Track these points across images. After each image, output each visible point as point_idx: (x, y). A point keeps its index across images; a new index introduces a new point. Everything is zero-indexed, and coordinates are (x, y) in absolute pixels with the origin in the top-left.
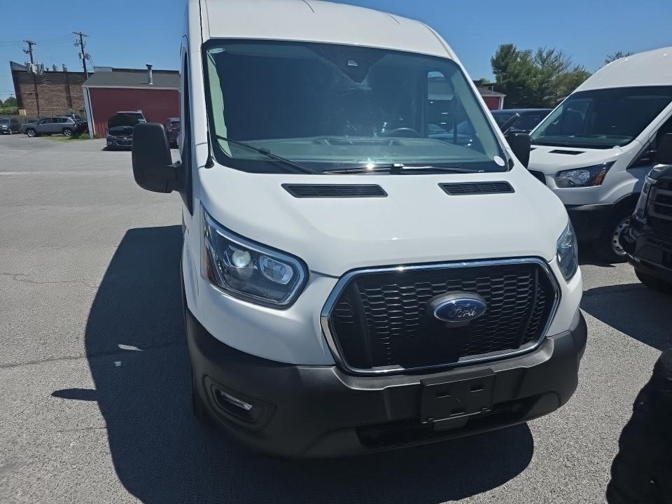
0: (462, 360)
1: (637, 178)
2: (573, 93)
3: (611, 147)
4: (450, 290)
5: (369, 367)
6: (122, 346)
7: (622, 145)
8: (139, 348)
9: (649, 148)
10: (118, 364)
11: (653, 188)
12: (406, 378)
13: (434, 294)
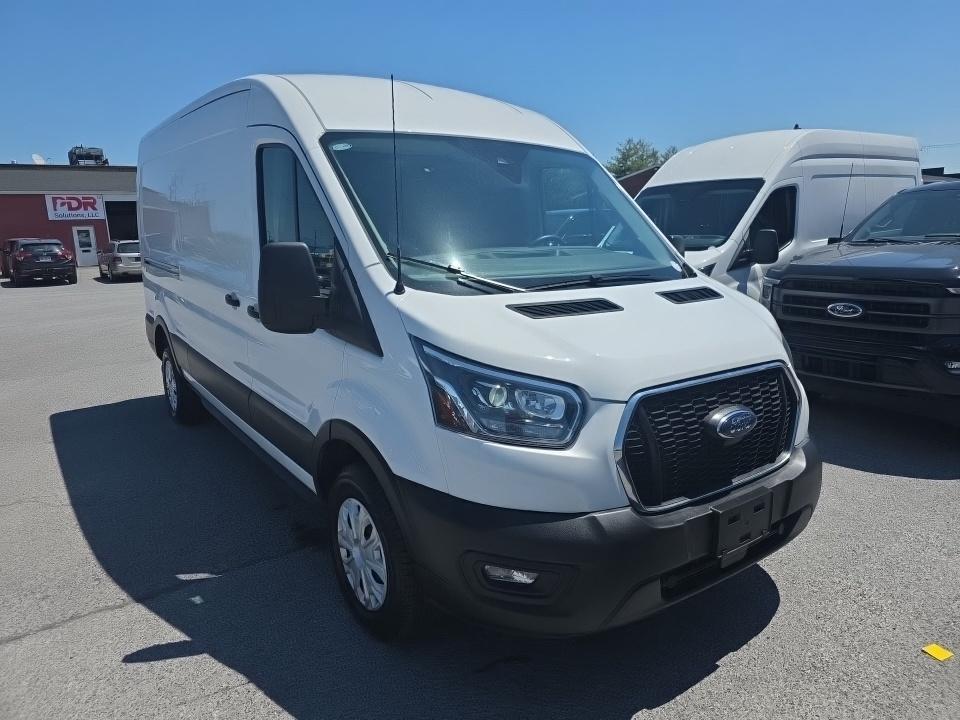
0: (736, 481)
1: (737, 280)
2: (643, 189)
3: (706, 248)
4: (722, 403)
5: (658, 503)
6: (183, 577)
7: (717, 246)
8: (212, 573)
9: (745, 248)
10: (197, 600)
11: (776, 289)
12: (696, 508)
13: (709, 408)
